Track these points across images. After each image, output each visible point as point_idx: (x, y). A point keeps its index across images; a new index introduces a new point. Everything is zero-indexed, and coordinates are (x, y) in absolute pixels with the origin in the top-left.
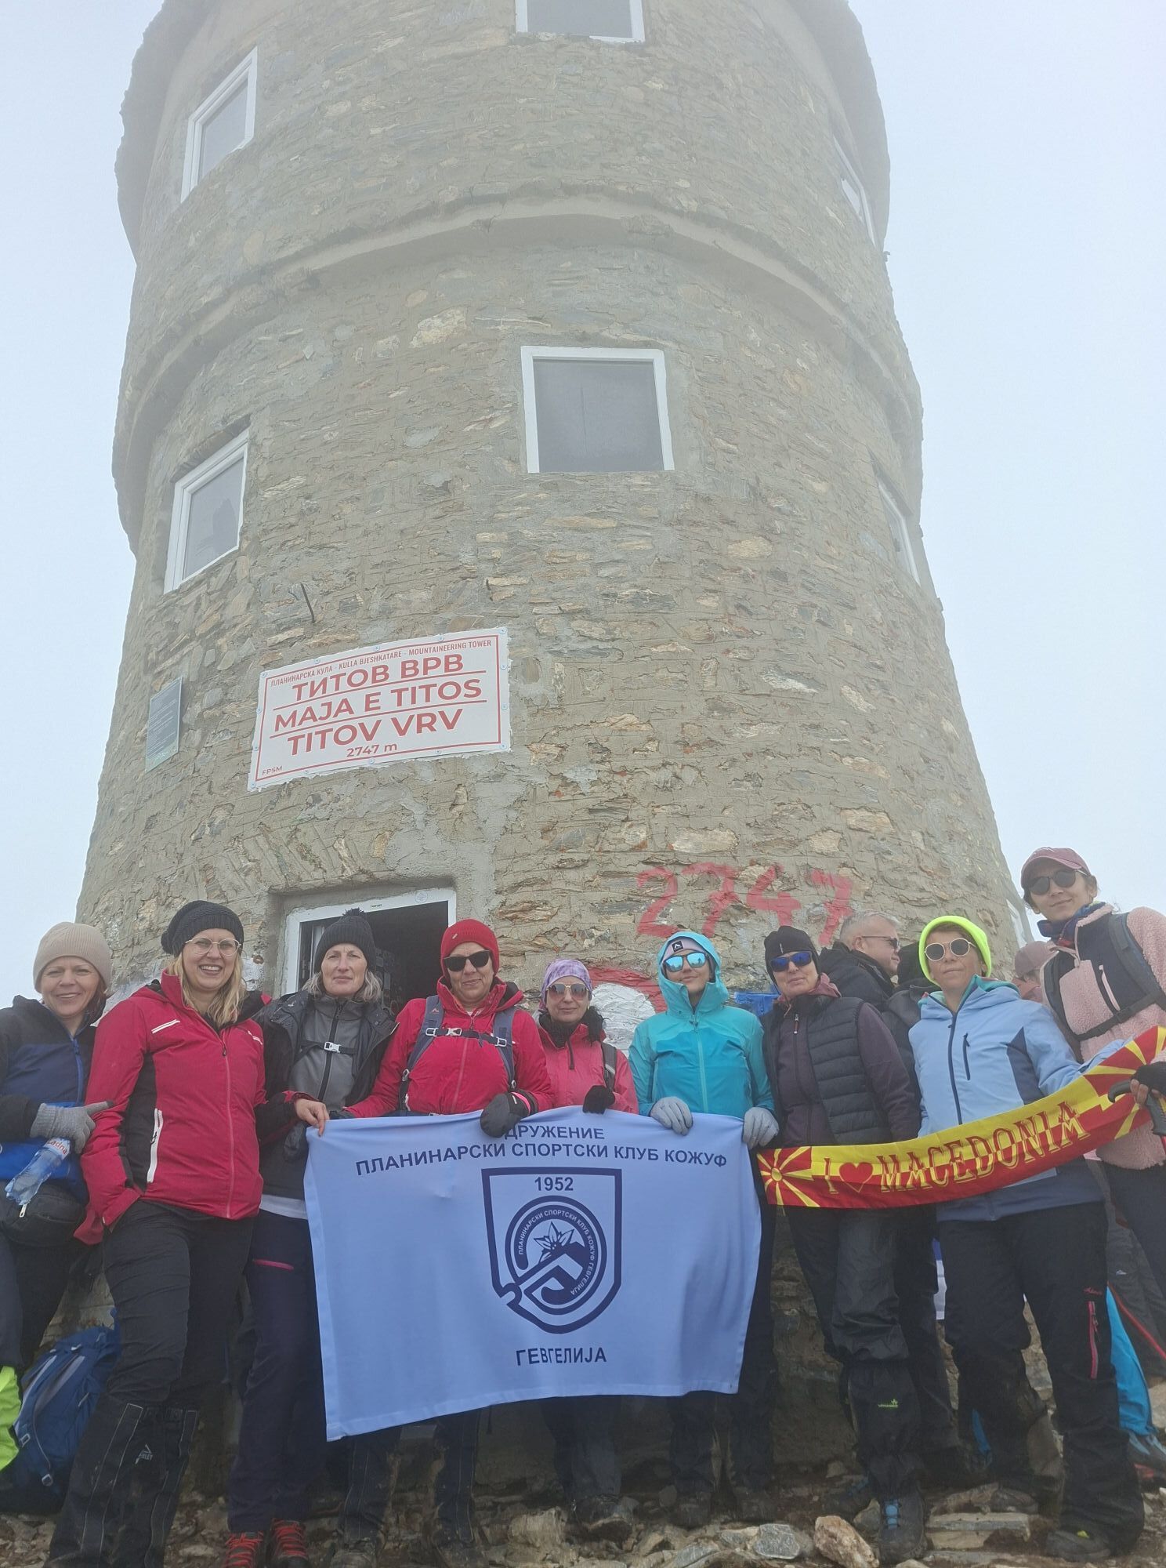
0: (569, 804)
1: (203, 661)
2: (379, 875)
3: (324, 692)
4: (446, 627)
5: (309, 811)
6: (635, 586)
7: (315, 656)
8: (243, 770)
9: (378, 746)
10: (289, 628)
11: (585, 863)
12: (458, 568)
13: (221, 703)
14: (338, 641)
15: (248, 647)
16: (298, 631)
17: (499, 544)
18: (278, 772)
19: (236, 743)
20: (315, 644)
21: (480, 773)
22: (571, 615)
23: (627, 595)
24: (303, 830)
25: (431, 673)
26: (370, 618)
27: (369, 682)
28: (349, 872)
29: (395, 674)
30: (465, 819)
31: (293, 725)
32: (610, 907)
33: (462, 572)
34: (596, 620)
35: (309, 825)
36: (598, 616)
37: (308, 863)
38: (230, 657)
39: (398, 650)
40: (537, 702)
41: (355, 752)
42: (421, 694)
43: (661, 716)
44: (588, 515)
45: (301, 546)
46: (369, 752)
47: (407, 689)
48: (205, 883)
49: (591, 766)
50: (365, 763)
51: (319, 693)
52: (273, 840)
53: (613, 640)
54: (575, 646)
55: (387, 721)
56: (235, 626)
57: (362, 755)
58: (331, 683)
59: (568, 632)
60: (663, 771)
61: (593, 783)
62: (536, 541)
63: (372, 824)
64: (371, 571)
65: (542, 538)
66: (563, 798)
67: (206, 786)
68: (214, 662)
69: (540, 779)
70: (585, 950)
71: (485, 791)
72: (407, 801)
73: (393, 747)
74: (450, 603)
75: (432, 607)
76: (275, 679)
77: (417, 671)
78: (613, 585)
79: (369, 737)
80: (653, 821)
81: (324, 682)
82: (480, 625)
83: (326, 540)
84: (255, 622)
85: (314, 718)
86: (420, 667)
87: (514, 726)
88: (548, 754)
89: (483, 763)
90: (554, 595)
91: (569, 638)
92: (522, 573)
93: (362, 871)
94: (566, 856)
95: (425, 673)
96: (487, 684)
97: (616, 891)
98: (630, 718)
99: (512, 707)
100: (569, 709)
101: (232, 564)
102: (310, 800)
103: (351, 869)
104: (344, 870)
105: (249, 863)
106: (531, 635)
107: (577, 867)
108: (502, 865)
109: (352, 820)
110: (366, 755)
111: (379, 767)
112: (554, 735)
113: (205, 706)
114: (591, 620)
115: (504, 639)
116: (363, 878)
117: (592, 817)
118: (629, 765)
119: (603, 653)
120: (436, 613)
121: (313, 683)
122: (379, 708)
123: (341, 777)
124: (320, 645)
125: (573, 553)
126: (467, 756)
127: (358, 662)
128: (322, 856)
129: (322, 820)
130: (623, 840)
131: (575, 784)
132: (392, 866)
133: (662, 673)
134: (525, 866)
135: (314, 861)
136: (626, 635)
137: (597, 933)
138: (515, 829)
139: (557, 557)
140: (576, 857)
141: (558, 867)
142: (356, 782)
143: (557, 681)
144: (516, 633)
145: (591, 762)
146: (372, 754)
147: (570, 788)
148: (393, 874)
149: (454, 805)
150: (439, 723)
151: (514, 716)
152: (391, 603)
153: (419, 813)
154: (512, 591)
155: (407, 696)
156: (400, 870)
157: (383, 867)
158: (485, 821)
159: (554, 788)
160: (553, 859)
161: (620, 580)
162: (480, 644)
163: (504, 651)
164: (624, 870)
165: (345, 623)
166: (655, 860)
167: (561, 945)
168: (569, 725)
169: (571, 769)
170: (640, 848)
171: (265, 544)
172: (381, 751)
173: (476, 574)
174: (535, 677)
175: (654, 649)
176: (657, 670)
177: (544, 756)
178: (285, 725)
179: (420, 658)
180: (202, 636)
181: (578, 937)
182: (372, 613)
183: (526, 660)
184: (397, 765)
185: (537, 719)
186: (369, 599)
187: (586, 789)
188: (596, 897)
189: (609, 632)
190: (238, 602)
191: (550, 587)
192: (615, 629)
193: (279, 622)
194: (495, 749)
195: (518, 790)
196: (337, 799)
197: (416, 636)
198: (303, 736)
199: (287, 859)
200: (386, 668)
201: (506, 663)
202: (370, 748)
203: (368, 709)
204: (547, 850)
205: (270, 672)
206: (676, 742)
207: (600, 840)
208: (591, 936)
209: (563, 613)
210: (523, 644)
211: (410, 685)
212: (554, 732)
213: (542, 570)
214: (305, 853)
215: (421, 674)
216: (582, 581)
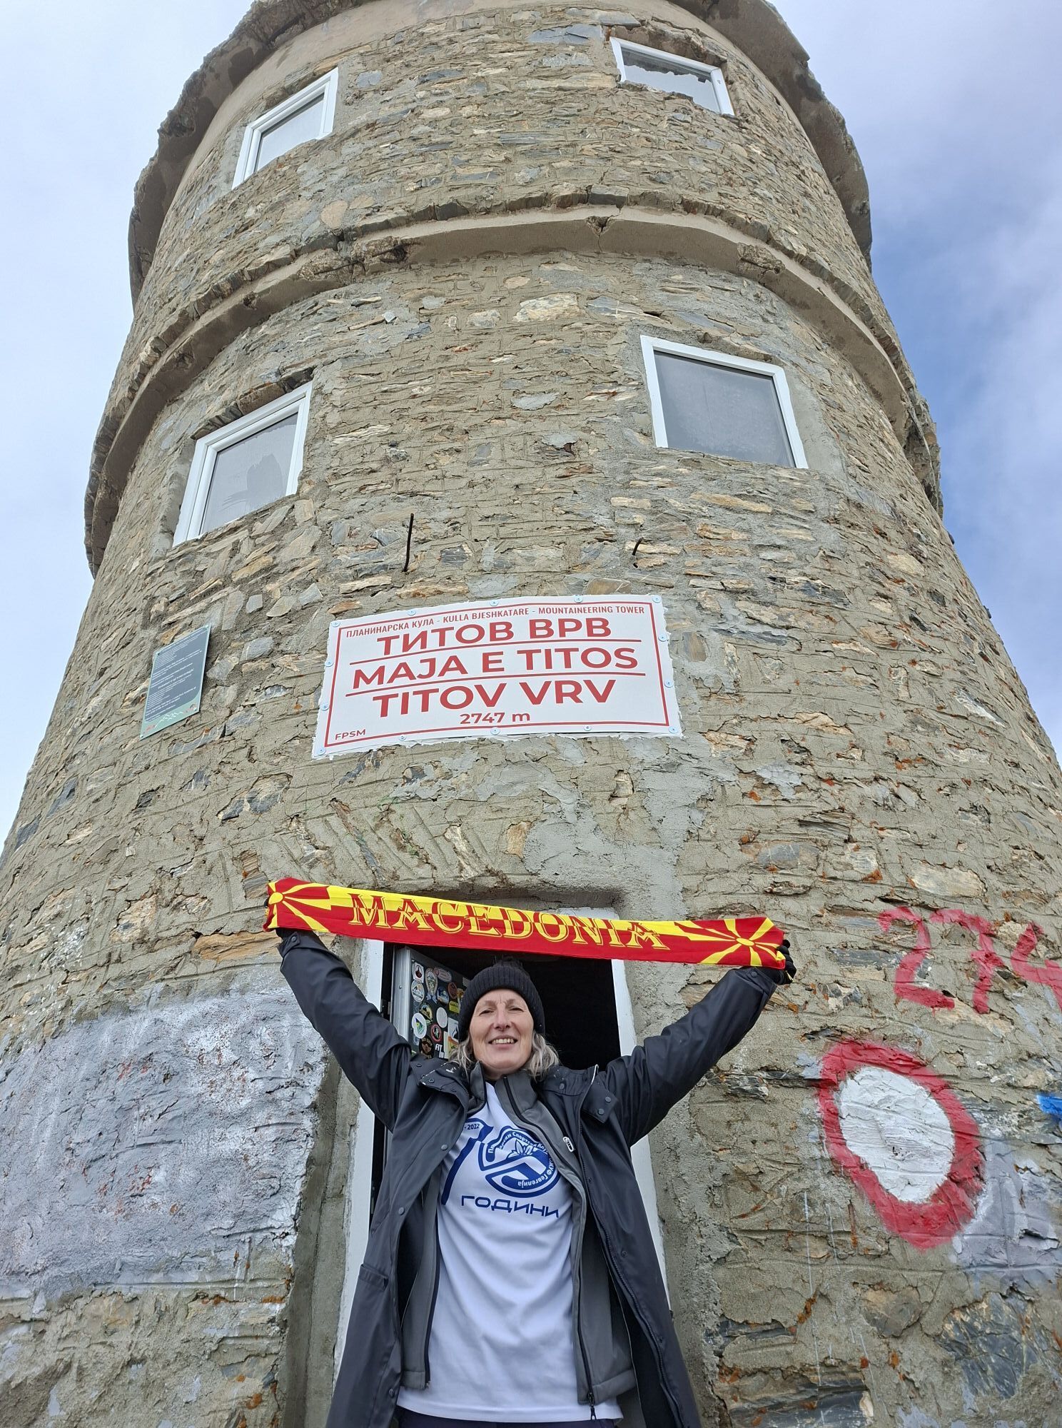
0: (770, 811)
1: (244, 607)
2: (517, 880)
3: (424, 645)
4: (580, 588)
5: (408, 787)
6: (805, 575)
7: (408, 607)
8: (305, 732)
9: (503, 714)
10: (371, 575)
11: (807, 890)
12: (592, 529)
13: (271, 653)
14: (440, 593)
15: (312, 593)
16: (385, 579)
17: (641, 510)
18: (360, 736)
19: (294, 701)
20: (408, 594)
21: (647, 760)
22: (735, 593)
23: (797, 583)
24: (399, 811)
25: (569, 635)
26: (483, 570)
27: (486, 639)
28: (469, 873)
29: (521, 630)
30: (632, 815)
31: (381, 682)
32: (853, 955)
33: (599, 533)
34: (765, 604)
35: (406, 805)
36: (767, 599)
37: (407, 856)
38: (285, 603)
39: (524, 607)
40: (709, 683)
41: (472, 720)
42: (558, 659)
43: (859, 721)
44: (739, 496)
45: (387, 491)
46: (491, 720)
47: (539, 651)
48: (241, 877)
49: (788, 768)
50: (487, 734)
51: (417, 647)
52: (354, 823)
53: (788, 628)
54: (745, 628)
55: (513, 687)
56: (293, 570)
57: (481, 723)
58: (433, 640)
59: (736, 613)
60: (876, 786)
61: (797, 789)
62: (684, 512)
63: (501, 810)
64: (480, 523)
65: (690, 510)
66: (762, 803)
67: (246, 751)
68: (260, 609)
69: (726, 775)
70: (832, 1014)
71: (654, 781)
72: (548, 784)
73: (525, 717)
74: (586, 564)
75: (564, 566)
76: (353, 630)
77: (551, 633)
78: (780, 569)
79: (491, 703)
80: (882, 846)
81: (423, 636)
82: (626, 590)
83: (418, 488)
84: (323, 566)
85: (410, 674)
86: (555, 627)
87: (683, 707)
88: (732, 746)
89: (648, 747)
90: (714, 569)
91: (735, 618)
92: (671, 542)
93: (491, 872)
94: (780, 879)
95: (562, 634)
96: (644, 655)
97: (858, 934)
98: (825, 719)
99: (678, 685)
100: (749, 697)
101: (288, 507)
102: (409, 773)
103: (473, 869)
104: (462, 869)
105: (315, 851)
106: (691, 608)
107: (797, 895)
108: (692, 882)
109: (471, 803)
110: (487, 723)
111: (505, 740)
112: (736, 725)
113: (245, 657)
114: (759, 603)
115: (660, 610)
116: (491, 882)
117: (803, 830)
118: (837, 773)
119: (778, 641)
120: (568, 572)
121: (406, 637)
122: (502, 669)
123: (456, 748)
124: (416, 595)
125: (727, 531)
126: (625, 737)
127: (470, 616)
128: (429, 848)
129: (425, 800)
130: (848, 866)
131: (774, 787)
132: (534, 868)
133: (849, 673)
134: (724, 885)
135: (417, 853)
136: (802, 624)
137: (845, 991)
138: (703, 835)
139: (710, 531)
140: (793, 880)
141: (771, 892)
142: (475, 756)
143: (729, 664)
144: (674, 604)
145: (789, 762)
146: (495, 723)
147: (768, 791)
148: (535, 880)
149: (613, 797)
150: (585, 694)
151: (682, 697)
152: (508, 558)
153: (568, 802)
154: (662, 559)
155: (539, 660)
156: (546, 875)
157: (521, 869)
158: (661, 821)
159: (748, 789)
160: (763, 881)
161: (787, 565)
162: (630, 610)
163: (661, 623)
164: (859, 906)
165: (447, 574)
166: (896, 898)
167: (799, 1001)
168: (753, 716)
169: (765, 767)
170: (873, 879)
171: (334, 489)
172: (507, 720)
173: (615, 538)
174: (701, 656)
175: (835, 646)
176: (844, 668)
177: (726, 749)
178: (368, 681)
179: (554, 619)
180: (241, 581)
181: (820, 994)
182: (484, 566)
183: (688, 635)
184: (528, 738)
185: (710, 703)
186: (480, 551)
187: (789, 794)
188: (833, 939)
189: (781, 618)
190: (298, 546)
191: (708, 561)
192: (788, 615)
193: (358, 568)
194: (663, 732)
195: (702, 785)
196: (448, 776)
197: (545, 595)
198: (396, 695)
199: (375, 848)
200: (509, 625)
201: (664, 635)
202: (492, 715)
203: (486, 669)
204: (753, 867)
205: (343, 622)
206: (886, 754)
207: (821, 862)
208: (838, 994)
209: (725, 590)
210: (683, 616)
211: (543, 647)
212: (735, 721)
213: (695, 542)
214: (402, 841)
215: (556, 636)
216: (743, 559)
